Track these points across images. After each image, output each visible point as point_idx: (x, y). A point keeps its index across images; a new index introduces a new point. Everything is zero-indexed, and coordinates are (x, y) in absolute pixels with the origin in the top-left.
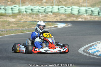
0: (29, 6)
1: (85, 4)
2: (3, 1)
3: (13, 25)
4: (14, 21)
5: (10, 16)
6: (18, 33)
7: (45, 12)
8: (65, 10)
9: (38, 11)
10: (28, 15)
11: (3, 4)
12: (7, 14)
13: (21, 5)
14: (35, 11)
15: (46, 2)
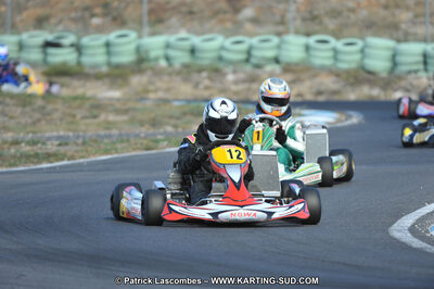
0: (183, 34)
1: (420, 30)
2: (73, 15)
3: (112, 118)
4: (118, 100)
5: (98, 77)
6: (134, 149)
7: (247, 60)
8: (336, 51)
9: (220, 59)
10: (178, 73)
11: (73, 26)
12: (87, 70)
13: (146, 30)
14: (206, 58)
15: (255, 21)
